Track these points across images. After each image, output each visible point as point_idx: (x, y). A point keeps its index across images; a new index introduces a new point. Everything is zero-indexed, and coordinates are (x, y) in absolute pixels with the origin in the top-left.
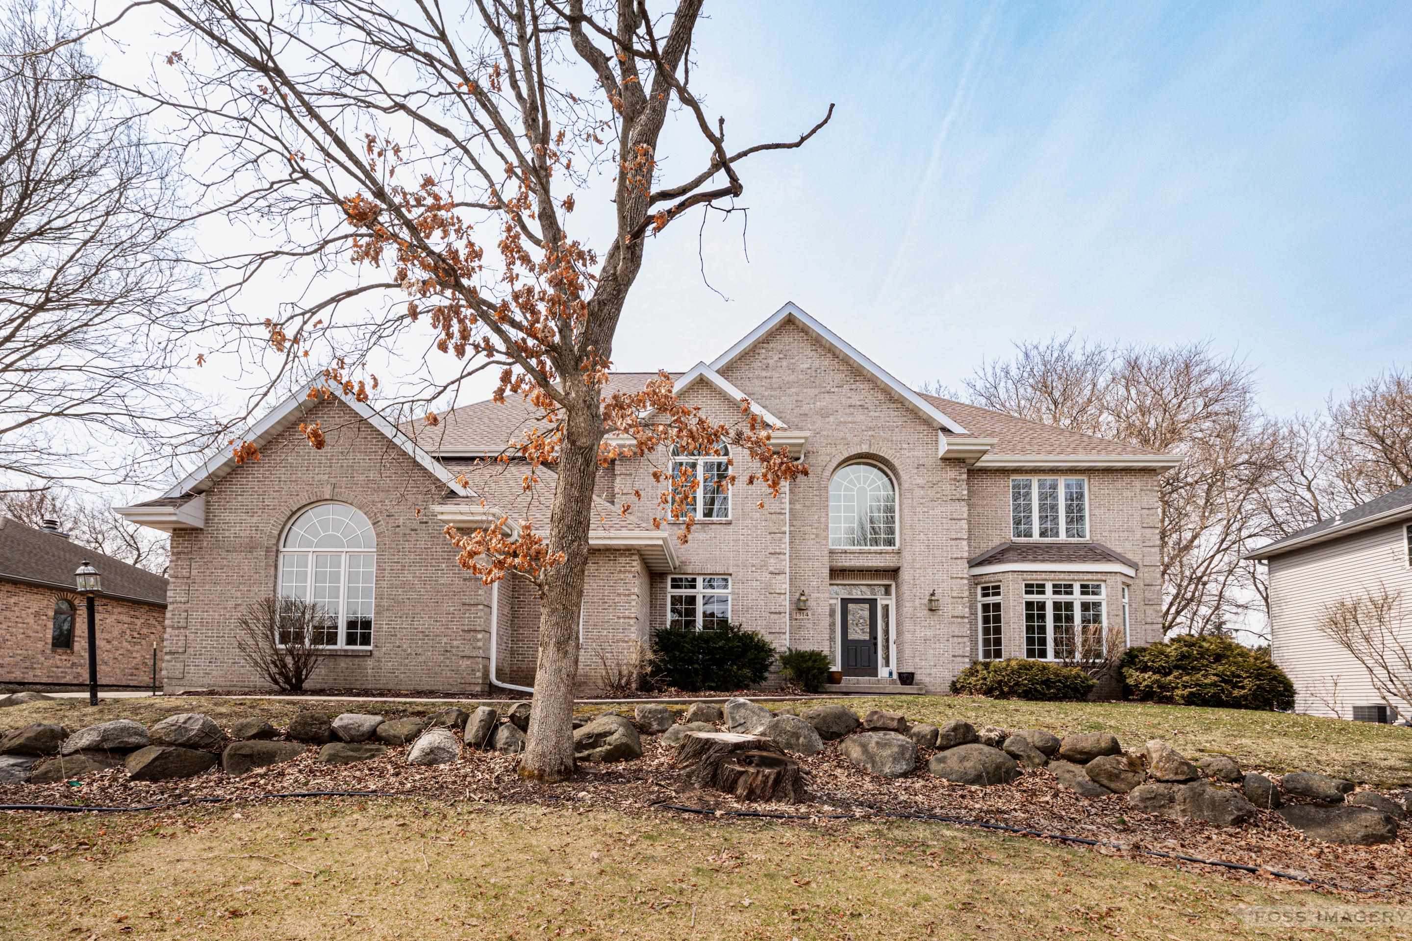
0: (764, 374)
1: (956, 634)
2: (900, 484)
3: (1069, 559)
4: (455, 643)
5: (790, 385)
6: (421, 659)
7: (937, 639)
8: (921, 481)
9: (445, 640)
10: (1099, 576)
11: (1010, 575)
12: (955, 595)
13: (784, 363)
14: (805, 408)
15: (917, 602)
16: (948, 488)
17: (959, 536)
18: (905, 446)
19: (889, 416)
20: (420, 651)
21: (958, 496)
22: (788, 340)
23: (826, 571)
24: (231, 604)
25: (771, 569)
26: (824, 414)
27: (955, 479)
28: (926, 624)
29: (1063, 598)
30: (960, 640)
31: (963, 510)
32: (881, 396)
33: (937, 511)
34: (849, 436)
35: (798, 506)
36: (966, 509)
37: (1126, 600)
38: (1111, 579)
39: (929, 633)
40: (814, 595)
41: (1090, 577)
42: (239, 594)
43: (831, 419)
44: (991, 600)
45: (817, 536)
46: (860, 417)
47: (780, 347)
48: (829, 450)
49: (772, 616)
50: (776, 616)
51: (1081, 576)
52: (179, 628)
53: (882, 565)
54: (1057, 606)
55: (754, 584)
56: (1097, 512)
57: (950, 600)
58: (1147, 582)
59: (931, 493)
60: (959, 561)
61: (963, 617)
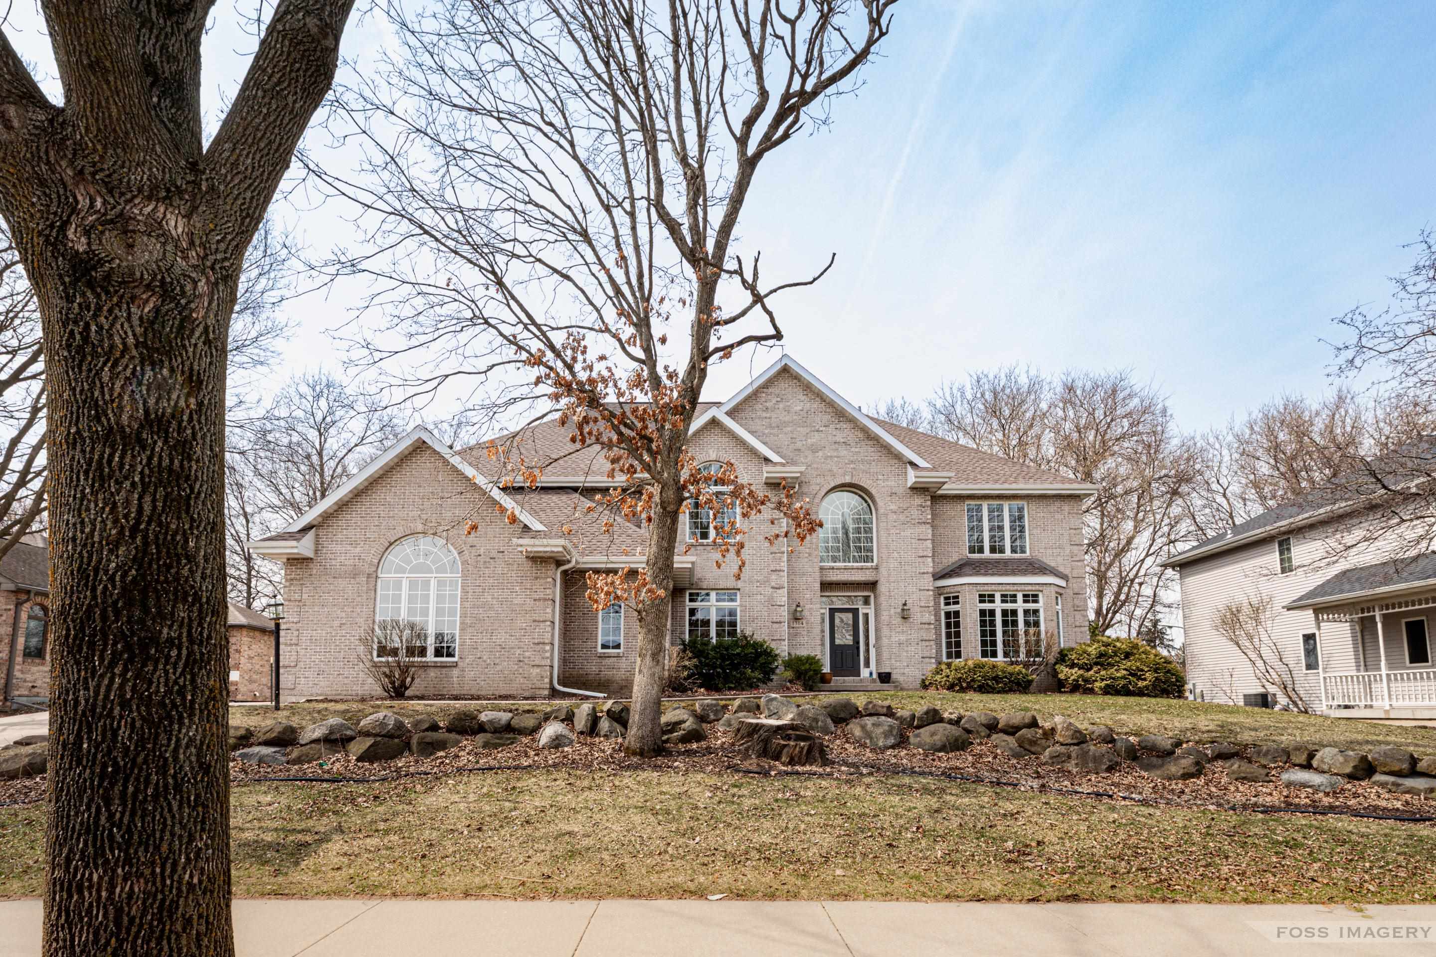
0: (764, 415)
1: (924, 638)
2: (876, 510)
3: (1013, 573)
4: (527, 654)
5: (786, 424)
6: (499, 668)
7: (908, 643)
8: (893, 507)
9: (518, 651)
10: (1037, 587)
11: (967, 587)
12: (923, 604)
13: (781, 406)
14: (799, 445)
15: (892, 611)
16: (915, 513)
17: (925, 554)
18: (880, 477)
19: (868, 451)
20: (497, 661)
21: (923, 520)
22: (784, 387)
23: (818, 585)
24: (336, 623)
25: (773, 584)
26: (814, 450)
27: (921, 505)
28: (900, 630)
29: (1009, 606)
30: (927, 643)
31: (928, 531)
32: (860, 435)
33: (908, 533)
34: (835, 469)
36: (930, 531)
37: (1059, 607)
38: (1047, 590)
39: (903, 638)
40: (808, 607)
41: (1030, 588)
42: (344, 615)
43: (820, 454)
44: (953, 608)
45: (810, 555)
46: (843, 452)
47: (777, 392)
48: (818, 480)
49: (775, 625)
50: (777, 625)
51: (1023, 587)
52: (291, 645)
53: (863, 579)
54: (1005, 613)
55: (759, 597)
56: (1035, 532)
57: (919, 610)
58: (1076, 591)
59: (902, 517)
60: (925, 576)
61: (929, 624)
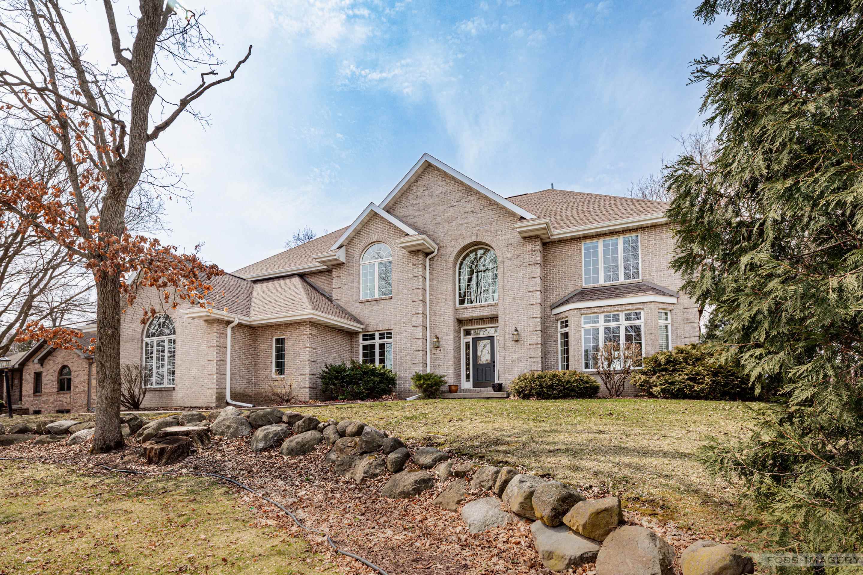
0: (415, 202)
1: (532, 356)
3: (617, 296)
4: (206, 381)
5: (429, 206)
6: (193, 390)
7: (519, 360)
8: (509, 255)
9: (201, 380)
10: (638, 306)
11: (571, 312)
12: (532, 329)
13: (426, 193)
14: (439, 219)
15: (507, 336)
16: (527, 257)
17: (534, 289)
18: (499, 233)
19: (490, 214)
20: (192, 386)
21: (534, 262)
22: (429, 178)
23: (453, 323)
25: (414, 324)
26: (449, 221)
27: (532, 251)
28: (513, 350)
29: (612, 324)
30: (535, 360)
31: (538, 271)
32: (484, 203)
33: (520, 274)
34: (464, 233)
35: (435, 282)
37: (669, 321)
38: (647, 307)
39: (515, 357)
40: (444, 338)
41: (630, 307)
43: (454, 223)
44: (565, 330)
45: (446, 300)
46: (471, 219)
47: (424, 183)
48: (453, 243)
49: (415, 353)
50: (417, 353)
51: (624, 307)
53: (489, 314)
54: (607, 330)
55: (405, 334)
56: (646, 258)
57: (529, 333)
58: (686, 306)
59: (516, 262)
60: (534, 306)
61: (537, 344)
